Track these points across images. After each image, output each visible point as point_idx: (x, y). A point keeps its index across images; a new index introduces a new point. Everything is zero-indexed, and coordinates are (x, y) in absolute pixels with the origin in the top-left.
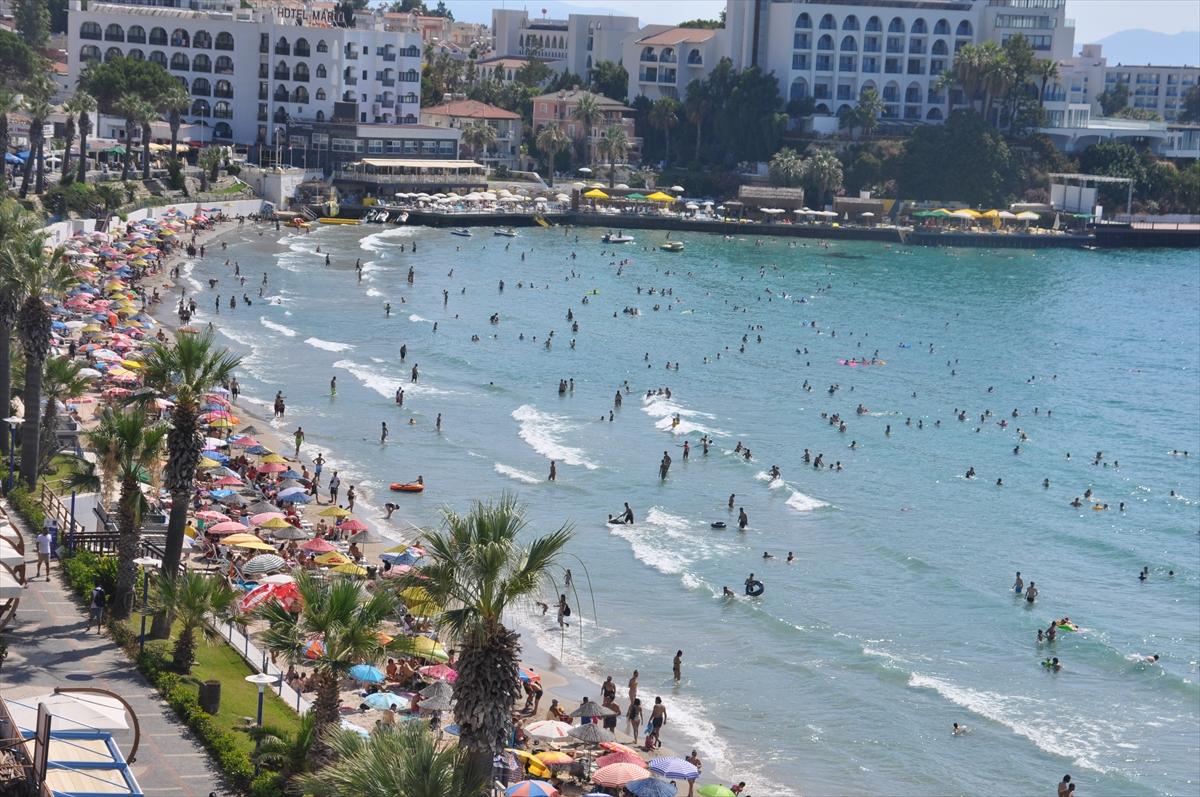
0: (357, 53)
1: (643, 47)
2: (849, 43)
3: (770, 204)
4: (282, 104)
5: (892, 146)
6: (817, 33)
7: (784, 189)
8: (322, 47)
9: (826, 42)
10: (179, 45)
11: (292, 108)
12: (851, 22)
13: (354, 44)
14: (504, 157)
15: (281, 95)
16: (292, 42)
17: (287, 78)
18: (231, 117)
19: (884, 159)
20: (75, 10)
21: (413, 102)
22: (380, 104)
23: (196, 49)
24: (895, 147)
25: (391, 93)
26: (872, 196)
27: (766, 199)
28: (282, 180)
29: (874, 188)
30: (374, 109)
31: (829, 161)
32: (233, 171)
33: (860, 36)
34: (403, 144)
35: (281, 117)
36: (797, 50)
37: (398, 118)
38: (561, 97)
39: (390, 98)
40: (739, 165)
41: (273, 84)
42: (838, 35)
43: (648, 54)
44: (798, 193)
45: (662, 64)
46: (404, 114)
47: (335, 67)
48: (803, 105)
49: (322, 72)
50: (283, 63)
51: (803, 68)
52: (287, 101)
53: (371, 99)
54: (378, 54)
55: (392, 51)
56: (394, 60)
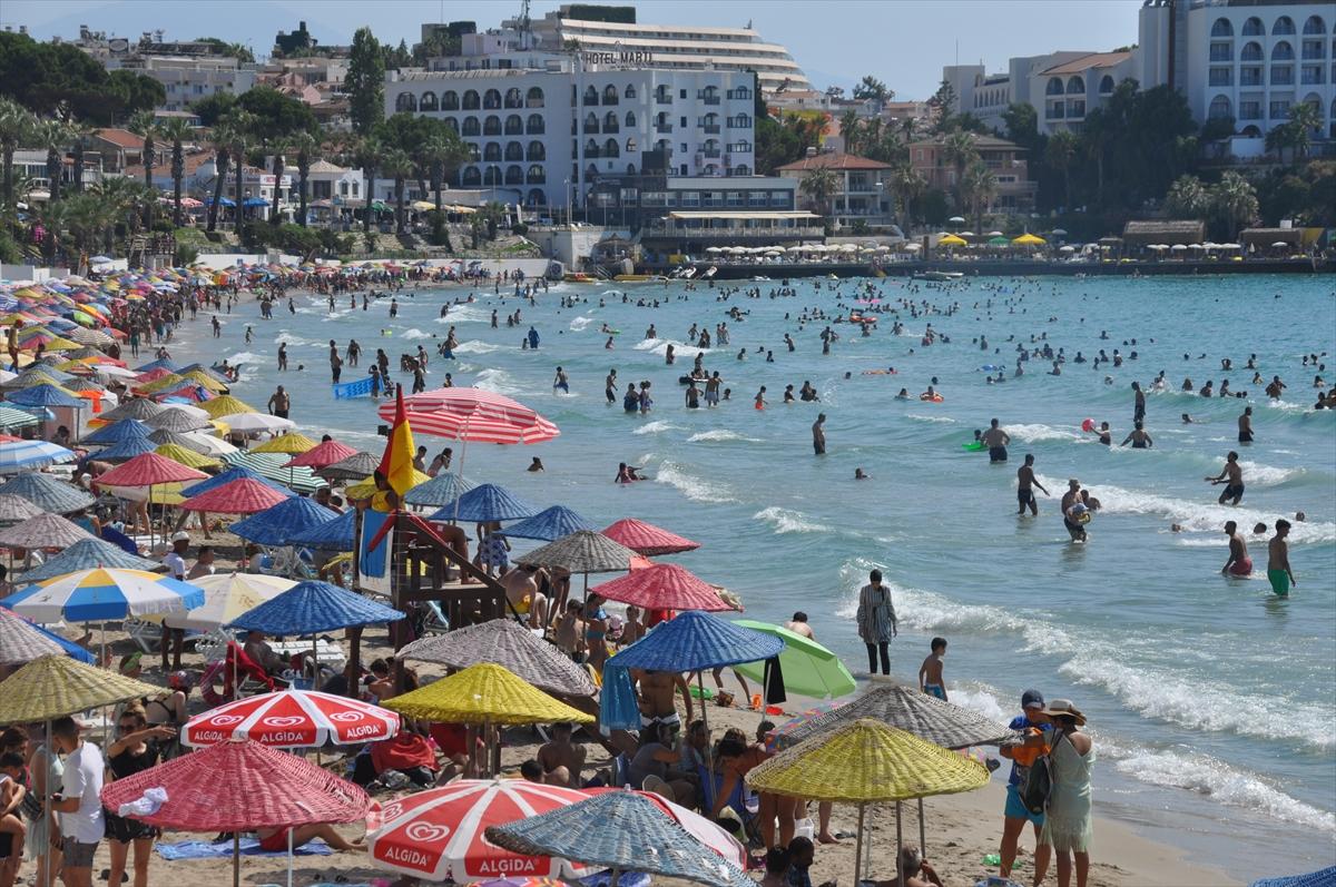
0: (671, 97)
1: (1048, 78)
2: (1284, 50)
3: (1158, 239)
4: (593, 161)
5: (1325, 167)
6: (1240, 42)
7: (1179, 223)
8: (630, 92)
9: (1254, 51)
10: (492, 108)
11: (602, 164)
12: (1286, 25)
13: (668, 87)
14: (871, 214)
15: (593, 152)
16: (600, 90)
17: (597, 132)
18: (544, 182)
19: (1315, 181)
20: (390, 81)
21: (746, 151)
22: (703, 154)
23: (508, 110)
24: (1329, 168)
25: (716, 141)
26: (1293, 225)
27: (1155, 234)
28: (573, 237)
29: (1299, 216)
30: (697, 161)
31: (1238, 187)
32: (519, 230)
33: (1297, 41)
34: (725, 196)
35: (591, 175)
36: (1214, 63)
37: (728, 170)
38: (939, 141)
39: (716, 147)
40: (1146, 203)
41: (583, 139)
42: (1268, 42)
43: (1055, 86)
44: (1195, 225)
45: (1071, 96)
46: (734, 165)
47: (644, 114)
48: (1221, 126)
49: (631, 121)
50: (592, 115)
51: (1227, 84)
52: (597, 157)
53: (692, 150)
54: (699, 97)
55: (717, 93)
56: (718, 103)
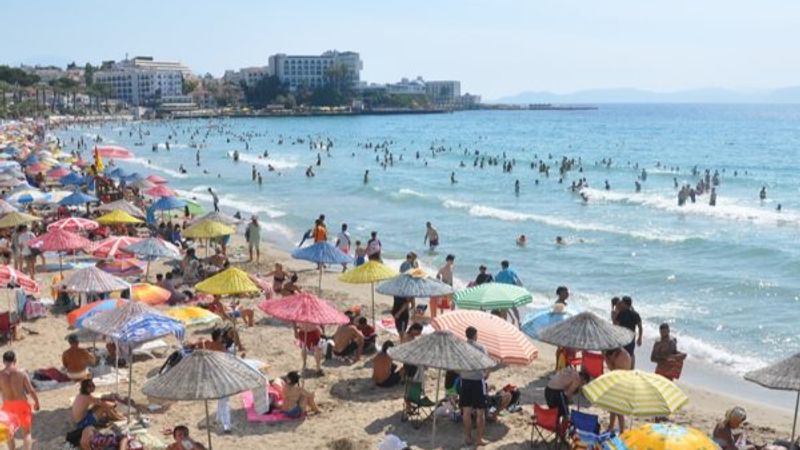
0: (162, 78)
1: (249, 73)
3: (274, 109)
6: (290, 66)
7: (279, 105)
8: (152, 76)
9: (294, 68)
11: (146, 93)
13: (161, 75)
14: (209, 104)
15: (143, 90)
16: (145, 76)
17: (144, 86)
18: (132, 97)
20: (95, 75)
21: (180, 90)
22: (170, 91)
24: (310, 93)
28: (139, 110)
34: (175, 100)
35: (143, 96)
36: (285, 72)
37: (175, 94)
38: (225, 87)
39: (172, 89)
41: (141, 87)
44: (282, 106)
45: (254, 77)
47: (155, 81)
48: (287, 84)
49: (152, 83)
50: (143, 82)
51: (288, 75)
53: (167, 89)
54: (168, 78)
55: (172, 77)
